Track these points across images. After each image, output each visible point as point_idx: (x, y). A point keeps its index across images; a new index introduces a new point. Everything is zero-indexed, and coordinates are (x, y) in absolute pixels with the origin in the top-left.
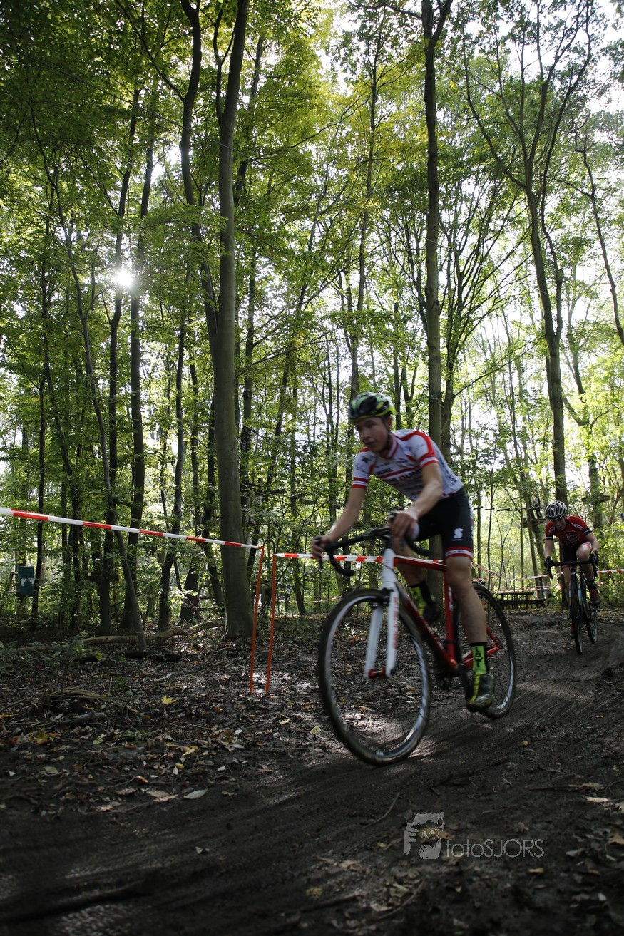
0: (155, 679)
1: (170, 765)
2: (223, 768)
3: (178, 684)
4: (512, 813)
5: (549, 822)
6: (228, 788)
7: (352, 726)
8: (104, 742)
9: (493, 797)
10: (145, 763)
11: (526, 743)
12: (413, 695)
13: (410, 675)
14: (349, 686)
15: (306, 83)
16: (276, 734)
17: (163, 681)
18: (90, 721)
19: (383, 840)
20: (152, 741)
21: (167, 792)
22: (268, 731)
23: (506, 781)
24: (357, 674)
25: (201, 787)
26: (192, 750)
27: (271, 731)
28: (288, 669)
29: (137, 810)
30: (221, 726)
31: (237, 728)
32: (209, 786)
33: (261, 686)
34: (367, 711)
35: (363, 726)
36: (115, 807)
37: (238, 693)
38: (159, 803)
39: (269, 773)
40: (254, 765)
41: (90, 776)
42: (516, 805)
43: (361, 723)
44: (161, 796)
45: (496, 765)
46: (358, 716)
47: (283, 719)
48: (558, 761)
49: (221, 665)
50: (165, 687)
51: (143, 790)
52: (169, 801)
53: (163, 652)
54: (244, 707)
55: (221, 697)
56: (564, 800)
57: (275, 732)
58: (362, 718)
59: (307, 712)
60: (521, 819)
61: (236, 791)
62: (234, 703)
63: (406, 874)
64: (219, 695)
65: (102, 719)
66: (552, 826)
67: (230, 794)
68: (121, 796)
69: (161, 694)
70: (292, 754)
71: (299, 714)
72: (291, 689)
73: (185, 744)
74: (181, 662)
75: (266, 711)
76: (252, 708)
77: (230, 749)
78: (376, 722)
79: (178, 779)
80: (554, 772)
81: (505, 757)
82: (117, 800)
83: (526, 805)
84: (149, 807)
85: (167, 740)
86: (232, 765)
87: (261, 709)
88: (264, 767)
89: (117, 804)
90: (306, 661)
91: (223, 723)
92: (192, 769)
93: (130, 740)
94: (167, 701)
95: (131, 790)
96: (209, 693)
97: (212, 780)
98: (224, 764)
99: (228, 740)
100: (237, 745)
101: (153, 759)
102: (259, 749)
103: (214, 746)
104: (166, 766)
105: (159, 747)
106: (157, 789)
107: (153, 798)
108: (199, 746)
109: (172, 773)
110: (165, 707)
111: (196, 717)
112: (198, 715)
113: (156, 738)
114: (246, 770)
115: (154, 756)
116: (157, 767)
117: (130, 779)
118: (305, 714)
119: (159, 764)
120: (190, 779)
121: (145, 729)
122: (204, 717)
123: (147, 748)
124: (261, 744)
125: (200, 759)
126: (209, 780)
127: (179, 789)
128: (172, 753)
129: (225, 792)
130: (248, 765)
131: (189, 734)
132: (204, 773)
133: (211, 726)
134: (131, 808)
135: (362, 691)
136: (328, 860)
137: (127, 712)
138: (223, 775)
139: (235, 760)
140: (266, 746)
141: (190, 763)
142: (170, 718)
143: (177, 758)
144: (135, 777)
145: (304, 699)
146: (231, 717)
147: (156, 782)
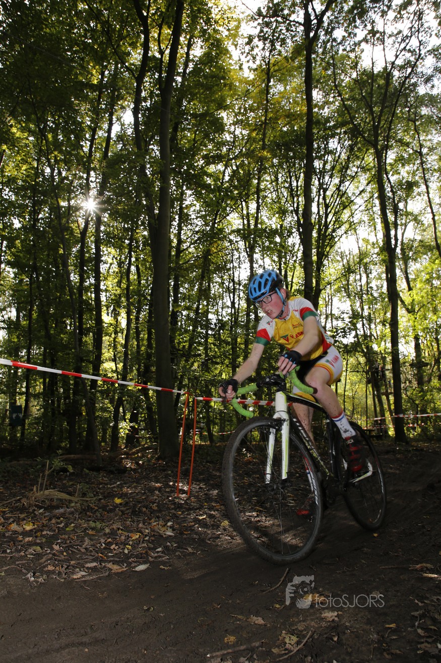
0: (109, 486)
1: (122, 547)
2: (160, 549)
3: (125, 490)
4: (369, 584)
5: (397, 591)
6: (164, 563)
7: (251, 522)
8: (74, 530)
9: (356, 572)
10: (104, 545)
11: (376, 535)
12: (292, 500)
14: (247, 493)
16: (197, 525)
17: (114, 487)
18: (63, 515)
19: (278, 602)
20: (107, 530)
21: (120, 566)
22: (191, 524)
23: (363, 561)
24: (252, 484)
25: (145, 563)
26: (138, 536)
27: (193, 523)
28: (203, 480)
29: (100, 578)
30: (157, 519)
31: (169, 521)
32: (150, 562)
33: (184, 492)
34: (261, 511)
35: (259, 521)
36: (83, 576)
37: (168, 497)
38: (115, 573)
39: (193, 553)
40: (182, 548)
41: (65, 554)
42: (372, 579)
43: (257, 519)
44: (115, 568)
45: (356, 550)
46: (255, 514)
47: (201, 515)
48: (400, 548)
49: (156, 477)
50: (116, 492)
51: (104, 564)
52: (122, 572)
53: (114, 467)
54: (173, 507)
55: (156, 499)
56: (406, 576)
57: (195, 524)
58: (258, 516)
59: (218, 510)
60: (377, 589)
61: (170, 566)
62: (166, 503)
63: (296, 627)
64: (155, 497)
65: (72, 513)
66: (399, 594)
67: (166, 568)
68: (88, 568)
69: (115, 496)
70: (209, 540)
71: (212, 512)
72: (206, 494)
73: (131, 532)
74: (126, 475)
75: (189, 509)
76: (178, 507)
77: (164, 536)
78: (268, 519)
79: (127, 557)
80: (397, 556)
81: (361, 545)
82: (84, 571)
83: (380, 579)
84: (109, 575)
85: (119, 529)
86: (166, 548)
87: (185, 508)
88: (190, 549)
89: (84, 573)
90: (215, 475)
91: (158, 517)
92: (137, 550)
93: (93, 529)
94: (118, 501)
95: (94, 564)
96: (148, 496)
97: (152, 557)
98: (160, 547)
99: (163, 529)
100: (169, 533)
101: (110, 542)
102: (185, 536)
103: (153, 533)
104: (119, 547)
105: (113, 533)
106: (113, 564)
107: (110, 570)
108: (142, 534)
109: (124, 552)
110: (117, 506)
111: (139, 513)
112: (140, 511)
113: (111, 527)
114: (177, 551)
115: (110, 540)
116: (112, 547)
117: (93, 556)
118: (216, 512)
119: (114, 545)
120: (137, 556)
121: (103, 521)
122: (145, 513)
123: (105, 534)
124: (186, 533)
125: (143, 543)
126: (150, 558)
127: (129, 564)
128: (123, 538)
129: (162, 567)
130: (178, 547)
131: (135, 525)
132: (147, 552)
133: (150, 519)
134: (94, 577)
135: (256, 496)
136: (239, 617)
137: (89, 509)
138: (160, 554)
139: (169, 544)
140: (190, 534)
141: (136, 545)
142: (120, 513)
143: (126, 542)
144: (97, 555)
145: (216, 502)
146: (164, 513)
147: (112, 559)
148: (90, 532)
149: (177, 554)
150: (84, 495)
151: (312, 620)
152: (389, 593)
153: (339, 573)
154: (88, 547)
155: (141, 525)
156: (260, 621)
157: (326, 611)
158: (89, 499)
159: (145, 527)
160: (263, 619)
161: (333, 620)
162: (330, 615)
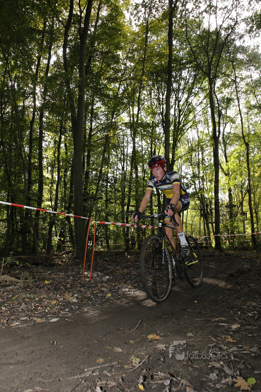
0: (43, 274)
2: (66, 310)
3: (52, 276)
4: (187, 329)
6: (68, 318)
7: (125, 294)
8: (17, 298)
9: (180, 323)
10: (33, 307)
11: (196, 302)
12: (151, 282)
13: (151, 274)
14: (125, 278)
15: (118, 24)
16: (92, 296)
17: (46, 275)
18: (12, 290)
19: (132, 339)
20: (37, 299)
21: (42, 319)
22: (89, 295)
23: (186, 316)
24: (128, 273)
25: (57, 317)
26: (55, 302)
28: (100, 271)
29: (28, 326)
30: (69, 293)
31: (76, 293)
32: (60, 317)
33: (88, 277)
34: (131, 288)
35: (129, 294)
36: (17, 325)
37: (77, 280)
38: (37, 323)
39: (87, 312)
40: (81, 309)
41: (8, 312)
42: (189, 326)
43: (128, 293)
44: (39, 320)
45: (183, 310)
46: (127, 290)
47: (95, 291)
48: (208, 309)
49: (72, 269)
50: (47, 277)
51: (31, 318)
52: (42, 323)
53: (48, 263)
54: (79, 286)
55: (70, 282)
56: (210, 324)
57: (91, 296)
58: (129, 291)
59: (106, 288)
60: (191, 331)
61: (72, 319)
62: (76, 284)
63: (140, 353)
64: (70, 280)
65: (17, 289)
66: (203, 334)
67: (69, 320)
68: (21, 320)
69: (46, 279)
70: (98, 304)
71: (103, 289)
72: (101, 279)
73: (52, 300)
74: (55, 267)
75: (90, 287)
76: (83, 286)
77: (71, 302)
78: (135, 292)
79: (47, 314)
80: (206, 313)
81: (187, 307)
82: (19, 322)
83: (194, 326)
84: (34, 324)
85: (44, 298)
86: (71, 309)
87: (87, 286)
88: (86, 310)
90: (107, 268)
91: (69, 292)
92: (54, 310)
93: (28, 298)
94: (46, 282)
95: (26, 318)
96: (66, 280)
97: (61, 314)
98: (68, 308)
99: (71, 298)
100: (75, 300)
101: (38, 305)
102: (84, 302)
103: (64, 300)
104: (43, 309)
105: (40, 301)
106: (37, 318)
107: (35, 321)
108: (58, 301)
109: (45, 311)
110: (46, 285)
111: (58, 289)
112: (59, 288)
113: (40, 297)
114: (77, 311)
115: (38, 304)
116: (38, 309)
117: (26, 313)
118: (105, 289)
119: (40, 307)
120: (52, 314)
121: (35, 293)
122: (62, 289)
123: (35, 301)
124: (85, 300)
125: (57, 306)
126: (60, 315)
127: (47, 318)
128: (46, 303)
129: (67, 319)
130: (79, 309)
131: (55, 296)
132: (59, 311)
133: (65, 293)
134: (25, 325)
135: (130, 280)
136: (108, 348)
137: (29, 286)
138: (66, 312)
139: (73, 306)
140: (87, 301)
141: (53, 307)
142: (47, 289)
143: (48, 305)
144: (28, 313)
145: (106, 283)
146: (74, 289)
147: (37, 315)
148: (27, 300)
149: (77, 312)
150: (26, 279)
151: (150, 349)
152: (198, 334)
153: (171, 323)
154: (24, 308)
155: (58, 296)
156: (120, 350)
157: (160, 344)
158: (29, 281)
159: (60, 297)
160: (122, 349)
161: (163, 349)
162: (161, 346)
